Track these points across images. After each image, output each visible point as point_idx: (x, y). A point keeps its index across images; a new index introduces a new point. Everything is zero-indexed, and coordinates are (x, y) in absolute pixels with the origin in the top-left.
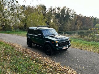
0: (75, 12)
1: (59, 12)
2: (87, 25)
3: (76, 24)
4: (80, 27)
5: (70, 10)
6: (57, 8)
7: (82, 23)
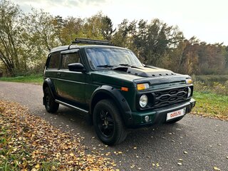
0: (180, 33)
1: (142, 33)
2: (210, 64)
3: (184, 60)
4: (193, 67)
5: (169, 28)
6: (138, 22)
7: (197, 57)
